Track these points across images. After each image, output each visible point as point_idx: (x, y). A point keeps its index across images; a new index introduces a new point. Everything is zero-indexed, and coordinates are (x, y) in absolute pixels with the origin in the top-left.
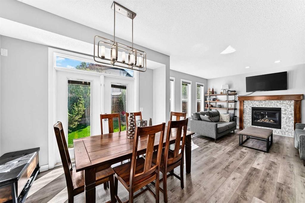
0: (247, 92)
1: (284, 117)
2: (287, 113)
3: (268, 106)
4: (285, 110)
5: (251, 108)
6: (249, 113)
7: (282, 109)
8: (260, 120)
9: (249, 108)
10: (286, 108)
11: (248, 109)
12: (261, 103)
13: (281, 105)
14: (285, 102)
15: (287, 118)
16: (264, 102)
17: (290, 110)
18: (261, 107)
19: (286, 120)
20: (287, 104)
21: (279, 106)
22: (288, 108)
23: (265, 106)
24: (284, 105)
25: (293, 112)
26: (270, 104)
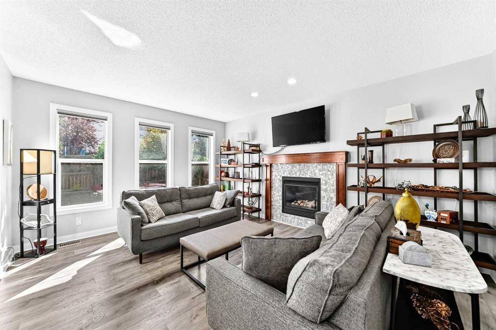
0: (274, 146)
1: (324, 197)
2: (329, 189)
3: (303, 175)
4: (326, 183)
5: (281, 179)
6: (279, 188)
7: (321, 180)
8: (295, 203)
9: (279, 179)
10: (327, 178)
11: (277, 181)
12: (294, 169)
13: (321, 173)
14: (325, 167)
15: (328, 198)
16: (298, 167)
17: (332, 182)
18: (294, 176)
19: (327, 202)
20: (328, 171)
21: (317, 174)
22: (329, 179)
23: (299, 174)
24: (324, 172)
25: (335, 186)
26: (305, 170)
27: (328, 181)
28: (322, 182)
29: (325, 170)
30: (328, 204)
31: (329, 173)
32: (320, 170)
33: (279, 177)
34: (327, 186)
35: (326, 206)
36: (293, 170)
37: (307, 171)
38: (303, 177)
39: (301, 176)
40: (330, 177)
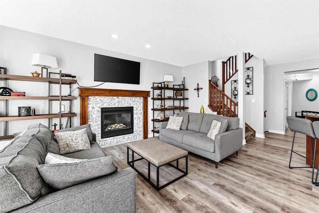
1: (136, 118)
2: (138, 113)
3: (121, 105)
5: (100, 110)
6: (97, 118)
7: (134, 108)
9: (97, 110)
11: (95, 112)
12: (114, 101)
13: (134, 103)
14: (136, 99)
15: (138, 118)
16: (117, 99)
17: (140, 109)
18: (114, 106)
19: (138, 120)
20: (138, 102)
21: (131, 104)
22: (138, 107)
23: (118, 105)
24: (136, 103)
25: (142, 110)
26: (123, 102)
27: (138, 108)
28: (135, 109)
29: (136, 101)
30: (138, 122)
31: (138, 103)
32: (133, 102)
33: (98, 108)
34: (138, 111)
35: (136, 123)
36: (112, 102)
37: (124, 102)
38: (121, 107)
39: (119, 106)
40: (139, 105)
